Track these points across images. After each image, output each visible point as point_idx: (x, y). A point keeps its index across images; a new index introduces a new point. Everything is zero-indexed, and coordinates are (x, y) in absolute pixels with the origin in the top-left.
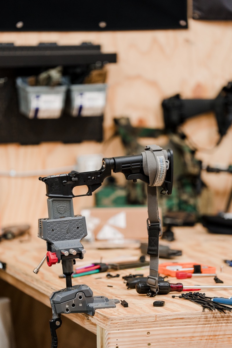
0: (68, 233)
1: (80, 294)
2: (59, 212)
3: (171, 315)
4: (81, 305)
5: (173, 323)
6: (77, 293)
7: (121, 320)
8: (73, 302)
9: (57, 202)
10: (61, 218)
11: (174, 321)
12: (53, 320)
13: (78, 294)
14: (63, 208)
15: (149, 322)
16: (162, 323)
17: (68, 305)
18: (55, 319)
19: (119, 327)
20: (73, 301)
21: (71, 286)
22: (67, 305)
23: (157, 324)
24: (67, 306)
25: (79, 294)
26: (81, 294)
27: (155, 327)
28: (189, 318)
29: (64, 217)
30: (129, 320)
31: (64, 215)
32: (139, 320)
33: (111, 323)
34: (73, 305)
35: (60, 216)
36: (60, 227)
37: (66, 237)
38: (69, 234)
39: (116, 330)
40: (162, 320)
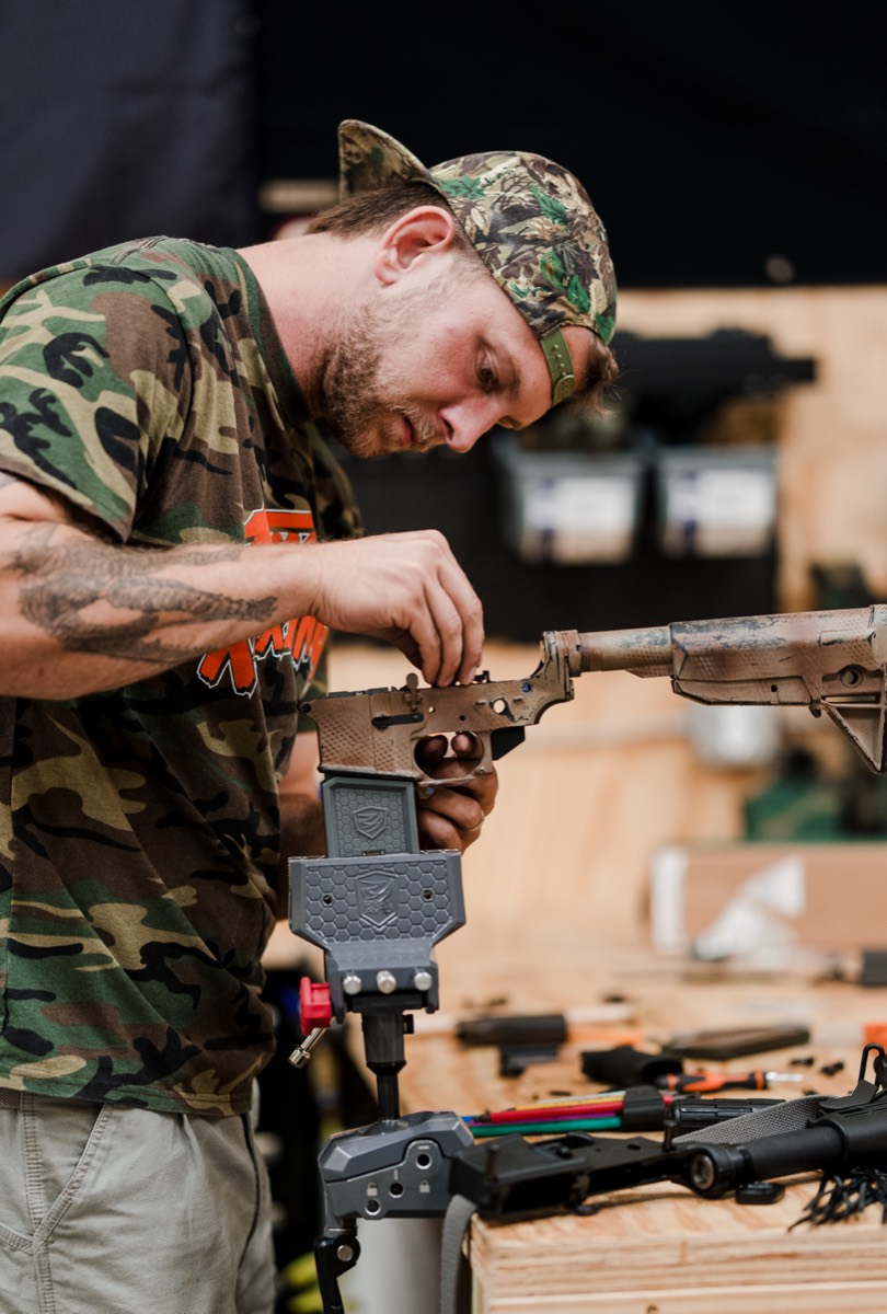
0: (387, 914)
1: (424, 1147)
2: (360, 834)
3: (745, 1243)
4: (425, 1189)
5: (752, 1272)
6: (413, 1144)
7: (540, 1255)
8: (396, 1177)
9: (352, 795)
10: (368, 853)
11: (759, 1264)
12: (326, 1239)
13: (415, 1146)
14: (375, 817)
15: (656, 1266)
16: (710, 1273)
17: (377, 1187)
18: (335, 1236)
19: (534, 1283)
20: (392, 1171)
21: (397, 1116)
22: (372, 1187)
23: (687, 1275)
24: (372, 1192)
25: (421, 1148)
26: (427, 1147)
27: (680, 1286)
28: (818, 1256)
29: (378, 852)
30: (575, 1259)
31: (380, 845)
32: (615, 1258)
33: (502, 1269)
34: (396, 1188)
35: (365, 846)
36: (356, 890)
37: (379, 927)
38: (392, 918)
39: (521, 1295)
40: (707, 1262)
